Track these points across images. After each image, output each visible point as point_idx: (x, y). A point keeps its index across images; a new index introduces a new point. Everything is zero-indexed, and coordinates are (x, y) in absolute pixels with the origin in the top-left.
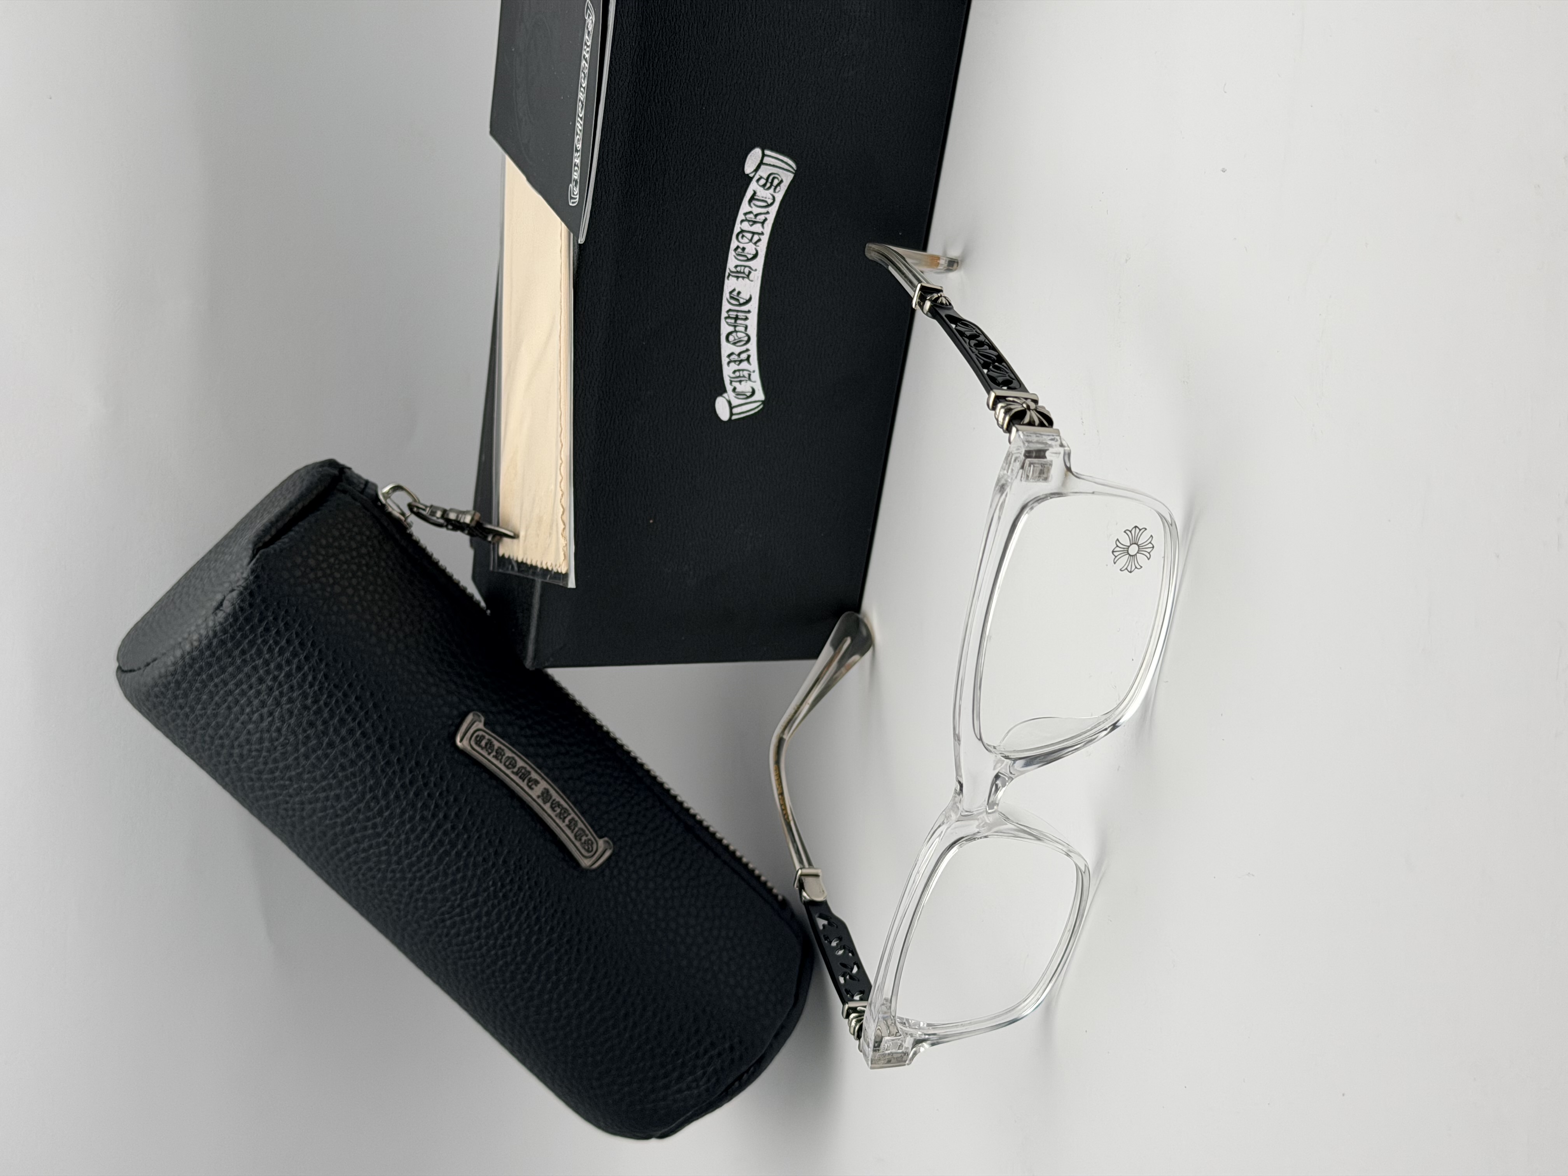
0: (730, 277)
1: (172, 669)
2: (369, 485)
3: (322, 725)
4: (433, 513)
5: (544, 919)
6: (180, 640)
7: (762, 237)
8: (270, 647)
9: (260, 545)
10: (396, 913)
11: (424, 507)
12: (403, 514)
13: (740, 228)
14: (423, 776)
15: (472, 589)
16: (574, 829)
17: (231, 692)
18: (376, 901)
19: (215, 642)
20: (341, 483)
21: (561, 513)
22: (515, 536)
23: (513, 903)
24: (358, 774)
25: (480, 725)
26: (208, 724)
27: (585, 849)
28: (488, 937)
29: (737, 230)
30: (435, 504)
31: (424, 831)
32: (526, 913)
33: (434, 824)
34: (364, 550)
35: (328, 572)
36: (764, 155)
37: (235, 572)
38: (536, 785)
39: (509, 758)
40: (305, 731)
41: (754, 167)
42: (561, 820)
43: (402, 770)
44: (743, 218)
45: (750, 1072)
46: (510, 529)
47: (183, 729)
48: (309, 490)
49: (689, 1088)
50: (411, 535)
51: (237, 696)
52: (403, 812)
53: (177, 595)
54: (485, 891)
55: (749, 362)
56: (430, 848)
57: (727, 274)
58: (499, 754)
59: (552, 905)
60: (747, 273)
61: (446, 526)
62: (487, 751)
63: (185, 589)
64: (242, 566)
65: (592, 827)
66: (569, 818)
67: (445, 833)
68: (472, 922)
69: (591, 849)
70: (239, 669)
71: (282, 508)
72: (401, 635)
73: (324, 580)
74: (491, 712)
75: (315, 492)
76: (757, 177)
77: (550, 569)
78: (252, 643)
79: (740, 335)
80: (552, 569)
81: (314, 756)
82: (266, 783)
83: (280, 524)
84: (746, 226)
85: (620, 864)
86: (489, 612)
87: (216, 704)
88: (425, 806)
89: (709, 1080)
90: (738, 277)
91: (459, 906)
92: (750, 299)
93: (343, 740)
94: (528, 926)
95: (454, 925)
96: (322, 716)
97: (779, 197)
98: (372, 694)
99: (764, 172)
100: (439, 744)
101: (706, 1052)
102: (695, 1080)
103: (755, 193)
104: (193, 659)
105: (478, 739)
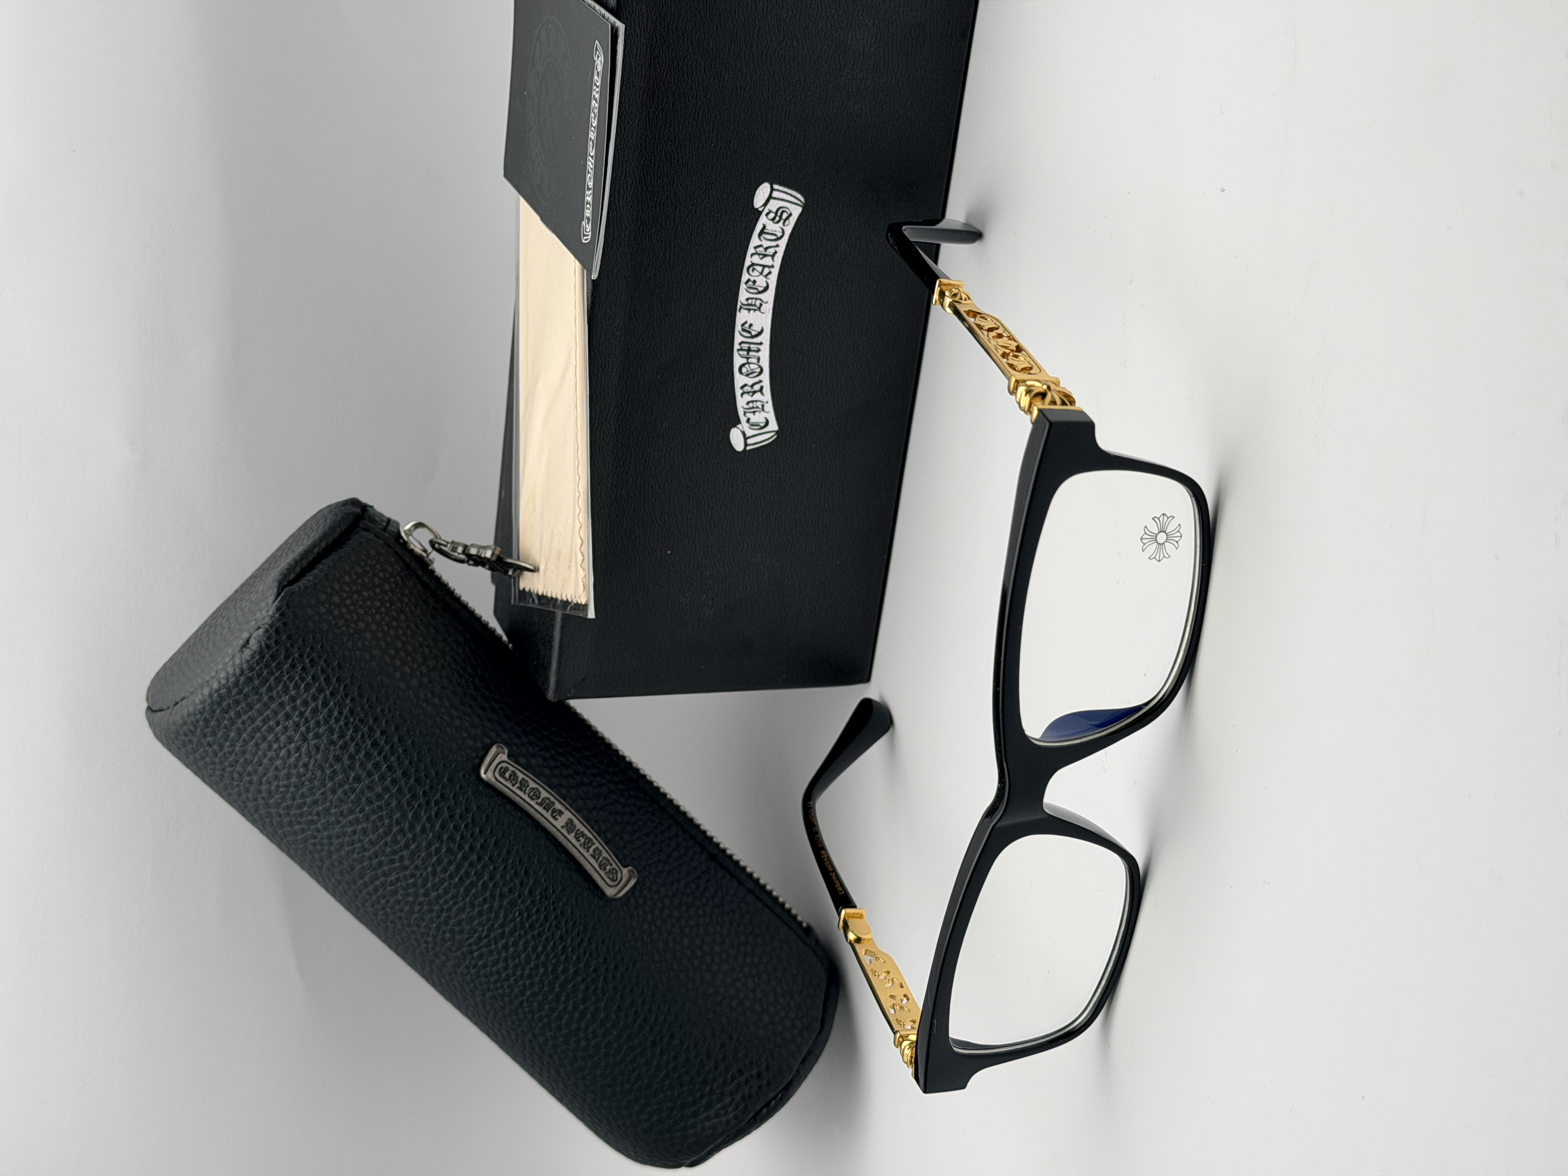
0: (742, 310)
1: (200, 707)
2: (391, 523)
3: (348, 759)
4: (454, 549)
5: (570, 949)
6: (207, 678)
7: (772, 270)
8: (296, 683)
9: (286, 583)
10: (423, 946)
11: (445, 543)
12: (425, 551)
13: (751, 261)
14: (449, 808)
15: (494, 624)
16: (598, 859)
17: (258, 729)
18: (404, 934)
19: (242, 679)
20: (363, 521)
21: (580, 545)
22: (535, 570)
23: (539, 933)
24: (384, 808)
25: (504, 757)
26: (237, 761)
27: (609, 878)
28: (515, 966)
29: (747, 263)
30: (457, 540)
31: (450, 862)
32: (552, 943)
33: (460, 856)
34: (387, 587)
35: (352, 608)
36: (772, 190)
37: (260, 610)
38: (560, 816)
39: (533, 789)
40: (331, 766)
41: (763, 202)
42: (585, 851)
43: (428, 803)
44: (754, 251)
45: (778, 1098)
46: (530, 562)
47: (212, 767)
48: (332, 528)
49: (717, 1115)
50: (432, 572)
51: (264, 733)
52: (429, 845)
53: (205, 634)
54: (511, 921)
55: (762, 394)
56: (457, 879)
57: (738, 307)
58: (523, 786)
59: (578, 934)
60: (758, 306)
61: (468, 562)
62: (511, 782)
63: (212, 629)
64: (267, 605)
65: (617, 857)
66: (594, 847)
67: (471, 865)
68: (499, 953)
69: (615, 878)
70: (266, 706)
71: (306, 546)
72: (425, 670)
73: (348, 616)
74: (516, 745)
75: (338, 530)
76: (766, 211)
77: (570, 600)
78: (278, 680)
79: (752, 366)
80: (572, 601)
81: (341, 791)
82: (293, 819)
83: (305, 563)
84: (756, 259)
85: (645, 892)
86: (511, 645)
87: (244, 741)
88: (451, 838)
89: (737, 1107)
90: (749, 310)
91: (485, 937)
92: (762, 331)
93: (370, 774)
94: (555, 956)
95: (481, 957)
96: (348, 751)
97: (788, 230)
98: (397, 728)
99: (773, 205)
100: (464, 776)
101: (733, 1079)
102: (723, 1107)
103: (764, 227)
104: (221, 697)
105: (502, 771)
